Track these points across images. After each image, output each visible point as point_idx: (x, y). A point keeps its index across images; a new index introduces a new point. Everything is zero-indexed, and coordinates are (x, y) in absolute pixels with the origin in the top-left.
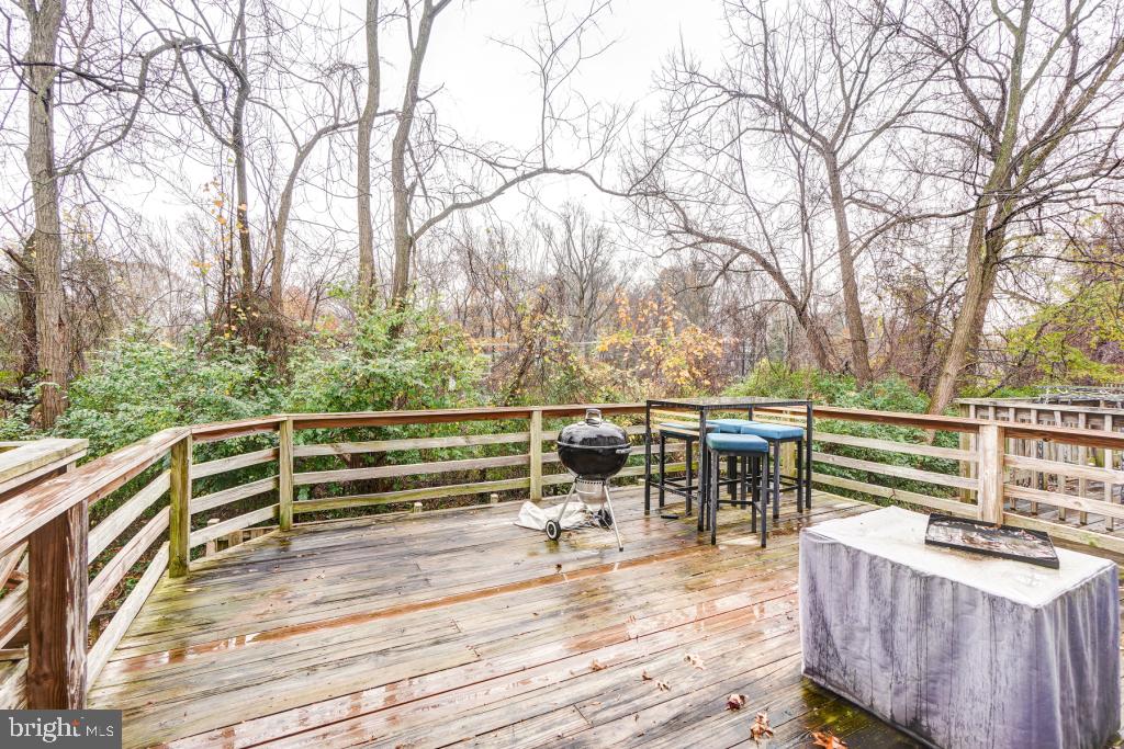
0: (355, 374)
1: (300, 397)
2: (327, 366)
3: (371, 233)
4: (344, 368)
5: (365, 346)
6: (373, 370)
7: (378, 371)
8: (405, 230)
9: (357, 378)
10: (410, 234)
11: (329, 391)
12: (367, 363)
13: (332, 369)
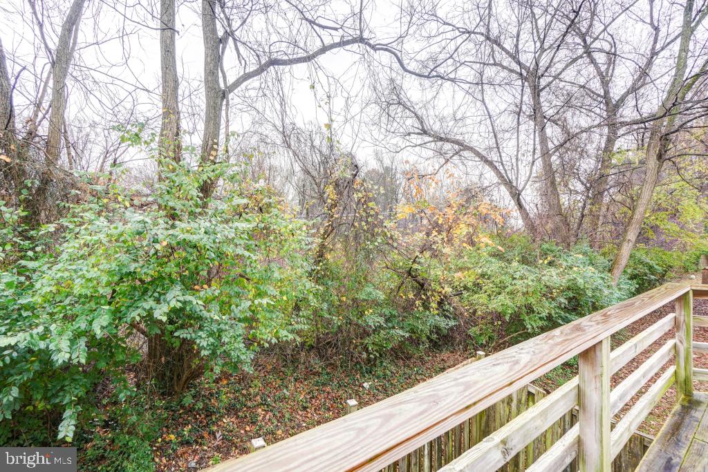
0: (156, 241)
1: (66, 274)
2: (113, 231)
3: (176, 82)
4: (139, 233)
5: (171, 204)
6: (182, 236)
7: (188, 237)
8: (217, 82)
9: (158, 246)
10: (222, 86)
11: (114, 266)
12: (173, 227)
13: (121, 235)
